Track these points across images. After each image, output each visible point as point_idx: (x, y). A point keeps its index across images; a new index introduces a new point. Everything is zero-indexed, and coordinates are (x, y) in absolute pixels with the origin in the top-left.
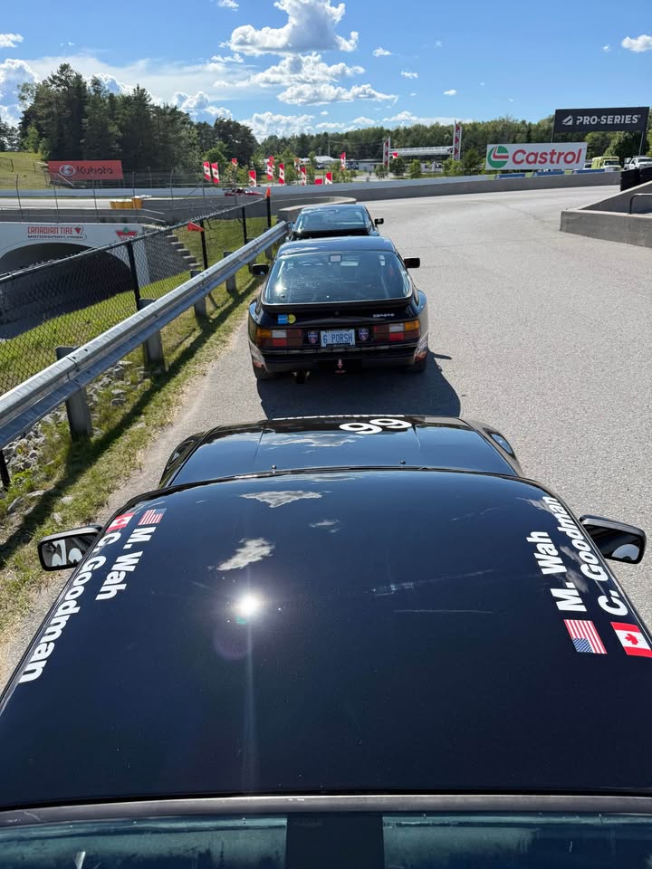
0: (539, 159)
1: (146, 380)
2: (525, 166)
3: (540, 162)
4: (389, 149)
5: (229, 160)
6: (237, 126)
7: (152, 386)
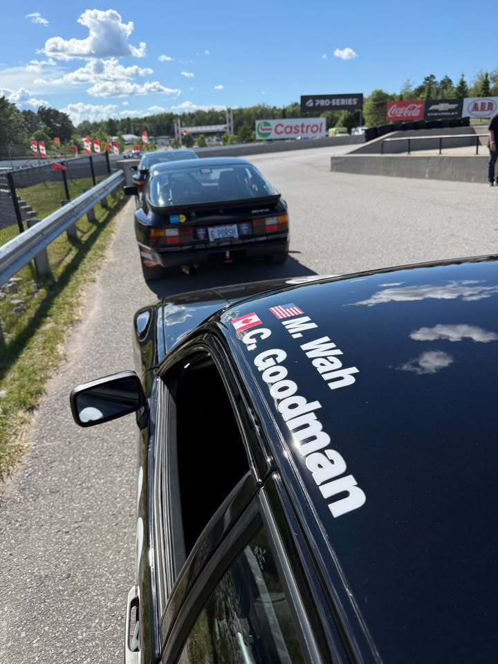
0: (293, 130)
1: (41, 290)
2: (284, 136)
3: (295, 133)
4: (180, 128)
5: (53, 139)
6: (56, 113)
7: (48, 294)
